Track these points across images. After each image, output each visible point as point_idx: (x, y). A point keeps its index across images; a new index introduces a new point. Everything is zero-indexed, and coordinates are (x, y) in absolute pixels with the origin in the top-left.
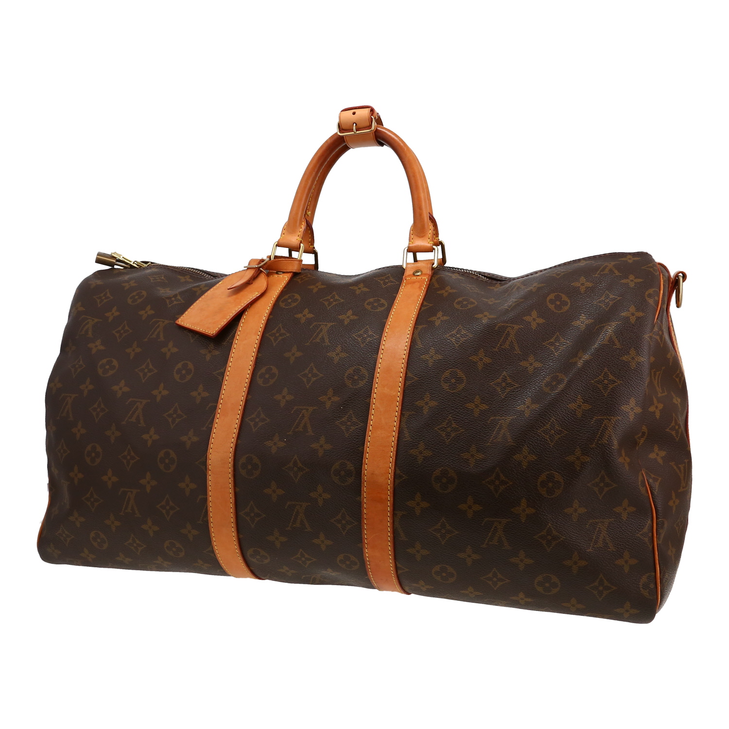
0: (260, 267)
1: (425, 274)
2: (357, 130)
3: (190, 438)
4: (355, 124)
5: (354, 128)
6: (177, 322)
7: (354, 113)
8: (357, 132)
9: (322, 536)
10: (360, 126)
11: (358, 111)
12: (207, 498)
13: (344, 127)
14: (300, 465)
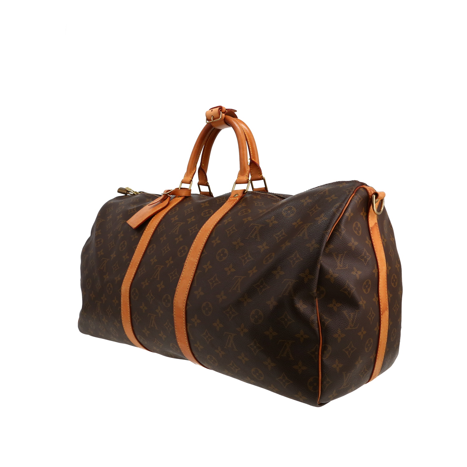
0: (168, 194)
1: (239, 196)
3: (118, 278)
4: (212, 117)
6: (127, 222)
7: (212, 111)
8: (214, 121)
9: (162, 333)
10: (215, 117)
12: (121, 308)
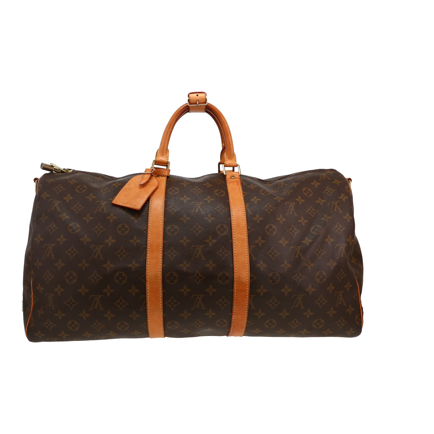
0: (152, 173)
1: (237, 178)
2: (199, 104)
3: (134, 265)
4: (198, 101)
5: (198, 103)
6: (113, 202)
7: (197, 95)
9: (210, 311)
10: (200, 102)
11: (199, 94)
12: (146, 297)
13: (191, 102)
14: (200, 275)
